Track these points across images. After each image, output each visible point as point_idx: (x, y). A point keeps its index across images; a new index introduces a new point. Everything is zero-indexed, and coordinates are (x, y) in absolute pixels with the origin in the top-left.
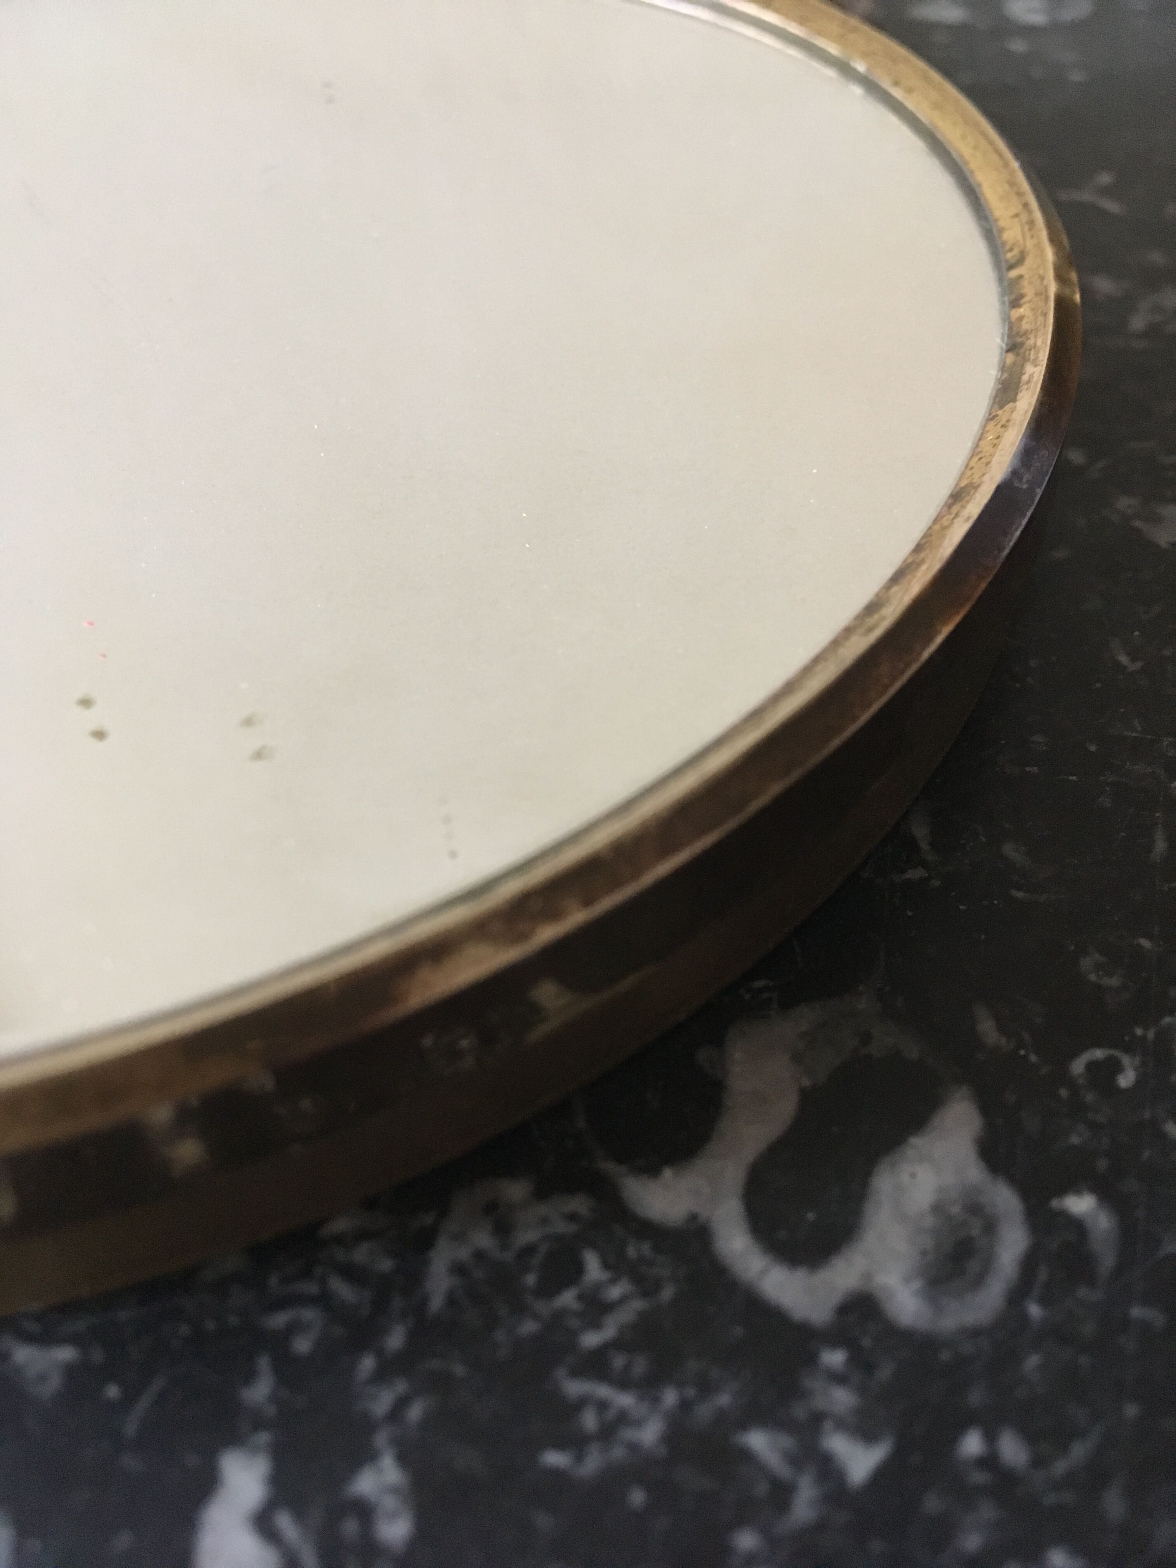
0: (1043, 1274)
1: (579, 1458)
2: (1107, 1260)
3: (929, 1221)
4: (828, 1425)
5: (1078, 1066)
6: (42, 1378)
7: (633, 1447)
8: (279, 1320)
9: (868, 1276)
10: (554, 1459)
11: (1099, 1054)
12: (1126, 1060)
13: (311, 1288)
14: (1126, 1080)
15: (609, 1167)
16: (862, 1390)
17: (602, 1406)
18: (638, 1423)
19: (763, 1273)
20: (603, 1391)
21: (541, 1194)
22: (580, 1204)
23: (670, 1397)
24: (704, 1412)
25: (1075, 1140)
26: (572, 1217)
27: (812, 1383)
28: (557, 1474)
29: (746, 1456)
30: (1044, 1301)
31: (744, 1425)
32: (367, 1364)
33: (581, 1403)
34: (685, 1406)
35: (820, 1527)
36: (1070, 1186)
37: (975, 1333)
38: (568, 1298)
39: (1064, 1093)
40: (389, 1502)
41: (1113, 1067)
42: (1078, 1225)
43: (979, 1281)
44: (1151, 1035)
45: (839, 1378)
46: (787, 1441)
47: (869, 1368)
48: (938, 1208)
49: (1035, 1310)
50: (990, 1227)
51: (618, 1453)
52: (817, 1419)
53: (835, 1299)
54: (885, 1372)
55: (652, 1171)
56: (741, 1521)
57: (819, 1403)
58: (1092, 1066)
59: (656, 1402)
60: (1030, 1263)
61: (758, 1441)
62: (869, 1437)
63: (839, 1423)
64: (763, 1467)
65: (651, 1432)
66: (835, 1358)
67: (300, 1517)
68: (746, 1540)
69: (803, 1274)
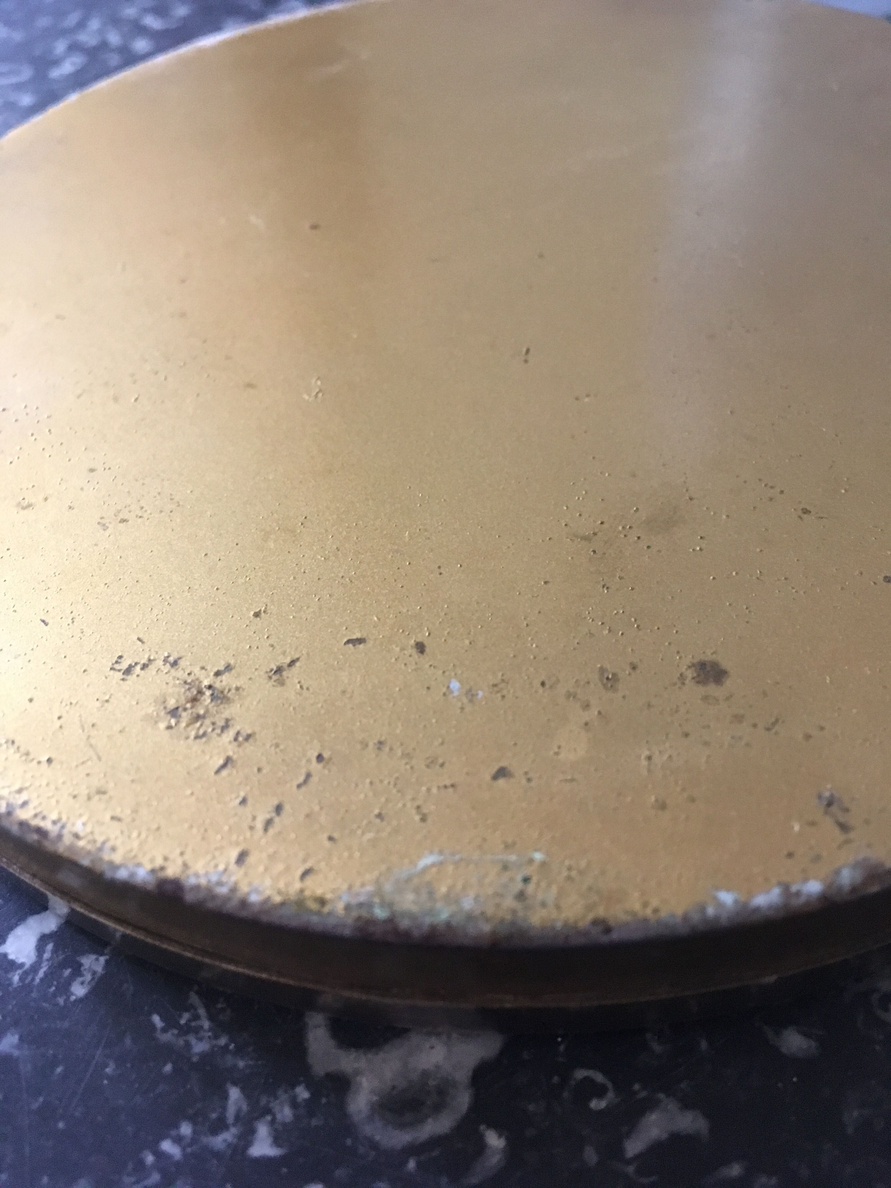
0: (435, 1153)
1: (164, 1030)
3: (415, 1077)
4: (269, 1118)
5: (580, 1074)
7: (188, 1045)
9: (358, 1072)
10: (156, 1019)
11: (599, 1077)
12: (611, 1095)
14: (597, 1104)
16: (297, 1118)
17: (196, 1017)
18: (200, 1039)
19: (317, 1027)
20: (202, 1011)
23: (223, 1041)
24: (230, 1060)
25: (531, 1107)
27: (282, 1094)
28: (153, 1027)
29: (225, 1096)
30: (419, 1165)
33: (190, 1008)
34: (224, 1050)
35: (217, 1155)
36: (500, 1127)
37: (374, 1145)
39: (556, 1079)
40: (88, 977)
41: (600, 1092)
42: (481, 1147)
43: (405, 1126)
44: (643, 1094)
45: (294, 1104)
46: (245, 1108)
47: (311, 1114)
48: (425, 1074)
49: (412, 1164)
50: (440, 1107)
51: (181, 1042)
52: (268, 1111)
53: (332, 1068)
56: (193, 1120)
57: (275, 1105)
58: (587, 1080)
59: (216, 1037)
60: (435, 1141)
61: (234, 1093)
62: (277, 1141)
63: (273, 1122)
64: (224, 1108)
65: (199, 1047)
66: (303, 1093)
67: (55, 951)
68: (186, 1129)
69: (332, 1043)
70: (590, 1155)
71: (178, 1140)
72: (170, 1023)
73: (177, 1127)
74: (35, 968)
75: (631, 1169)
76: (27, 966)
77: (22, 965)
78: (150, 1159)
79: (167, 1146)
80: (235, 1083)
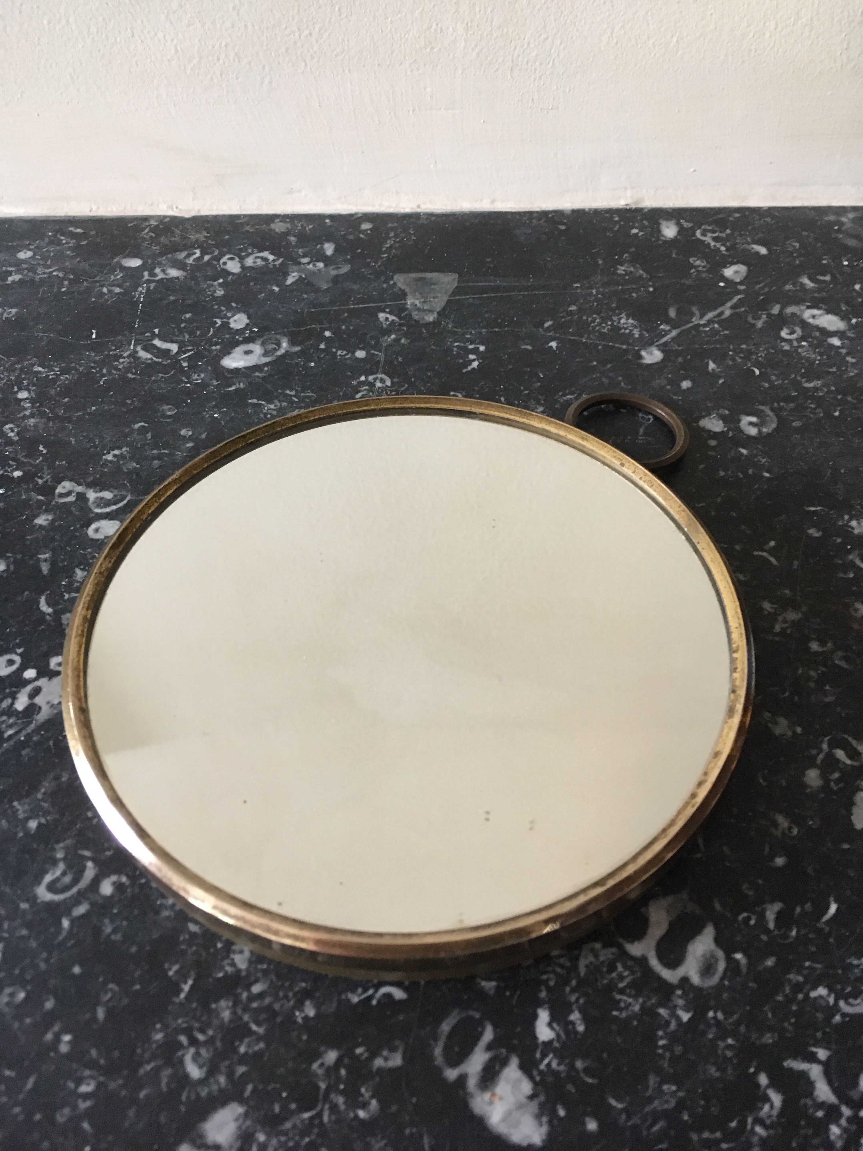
0: (729, 974)
1: (621, 1013)
2: (744, 970)
3: (701, 959)
4: (678, 1008)
5: (740, 918)
6: (490, 989)
7: (633, 1011)
8: (544, 977)
9: (686, 972)
10: (615, 1013)
11: (745, 915)
12: (753, 916)
13: (549, 969)
14: (752, 922)
15: (621, 940)
16: (685, 1000)
17: (625, 1001)
18: (634, 1006)
19: (661, 970)
20: (625, 998)
21: (605, 946)
22: (614, 950)
23: (641, 1000)
24: (649, 1003)
25: (738, 938)
26: (613, 954)
27: (674, 998)
28: (616, 1016)
29: (659, 1015)
30: (729, 981)
31: (657, 1007)
32: (568, 989)
33: (620, 1000)
34: (644, 1002)
35: (676, 1031)
36: (736, 951)
37: (712, 987)
38: (614, 975)
39: (736, 925)
40: (579, 1022)
41: (749, 918)
42: (737, 961)
43: (714, 974)
44: (760, 909)
45: (680, 997)
46: (668, 1011)
47: (687, 995)
48: (703, 956)
49: (726, 983)
50: (717, 961)
51: (630, 1013)
52: (675, 1006)
53: (679, 978)
54: (691, 996)
55: (632, 942)
56: (658, 1029)
57: (676, 1003)
58: (744, 918)
59: (637, 1001)
60: (726, 971)
61: (662, 1011)
62: (687, 1011)
63: (680, 1008)
64: (663, 1017)
65: (637, 1008)
66: (679, 992)
67: (559, 1024)
68: (660, 1033)
69: (671, 971)
70: (764, 937)
71: (662, 1038)
72: (621, 1010)
73: (656, 1035)
74: (558, 1035)
75: (776, 932)
76: (556, 1038)
77: (553, 1039)
78: (660, 1051)
79: (661, 1043)
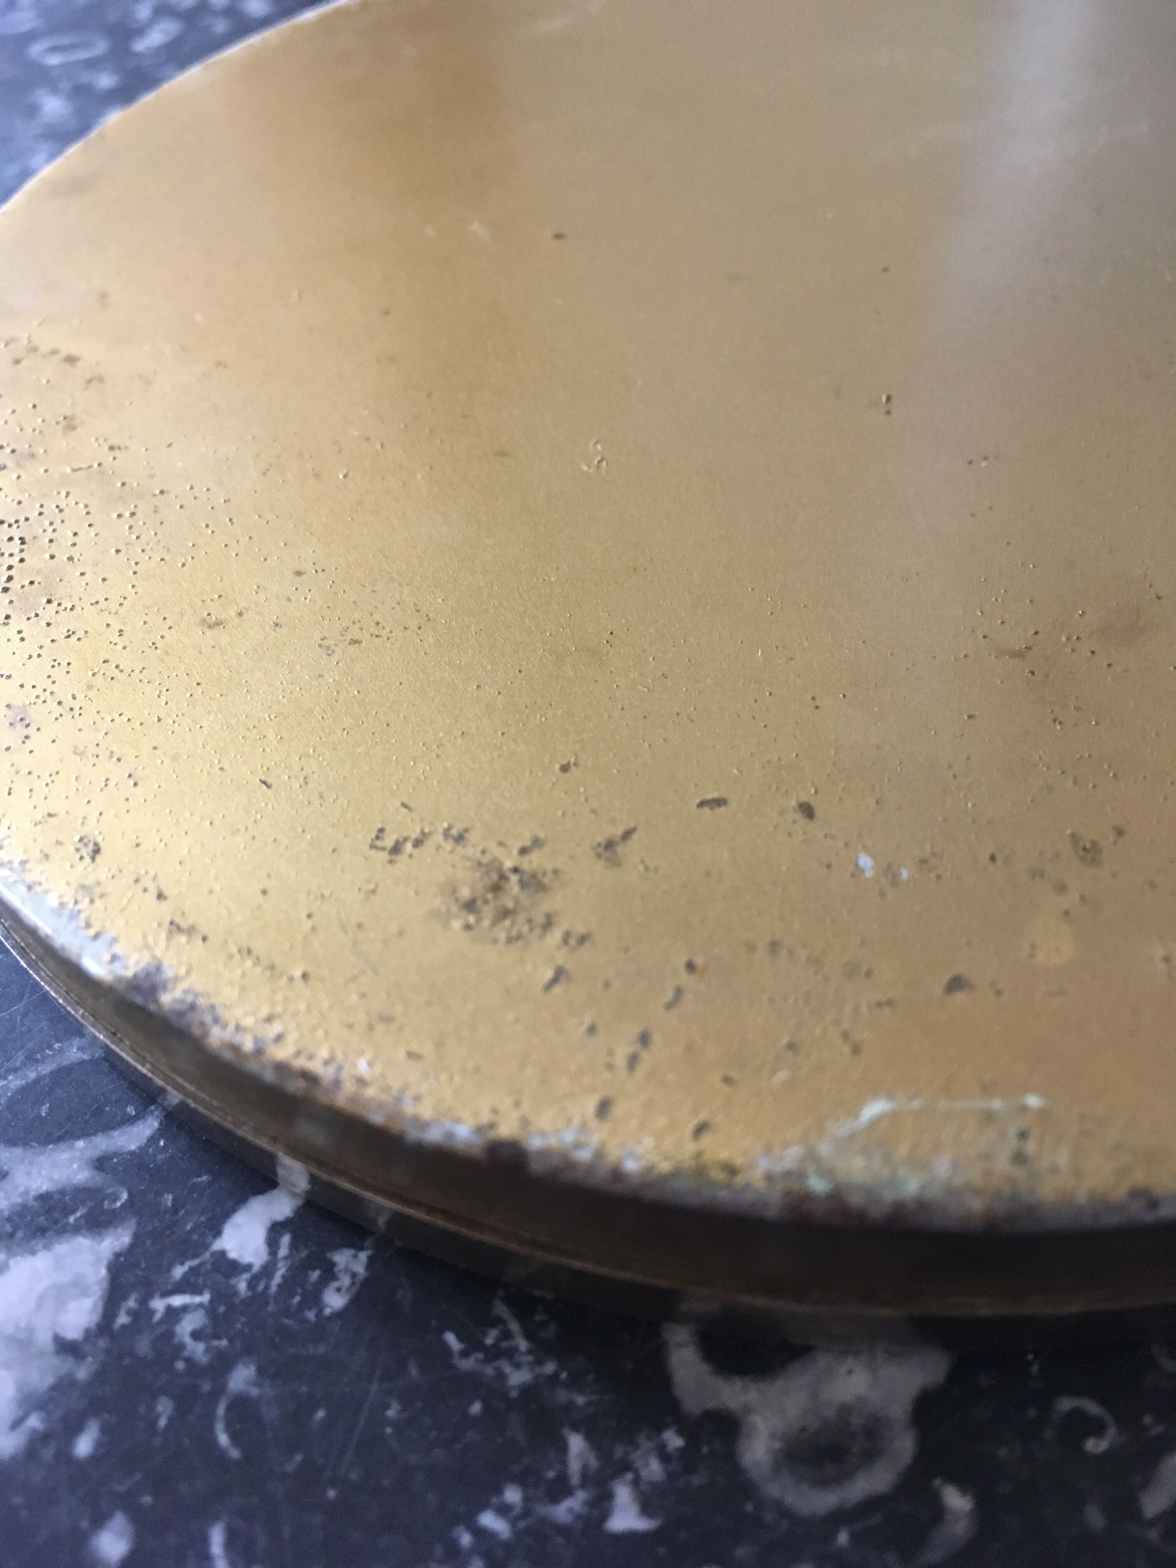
0: (875, 1520)
1: (464, 1354)
3: (830, 1413)
4: (629, 1476)
5: (1066, 1404)
7: (501, 1376)
9: (748, 1410)
10: (451, 1338)
11: (1093, 1408)
12: (1112, 1431)
14: (1094, 1446)
16: (671, 1476)
17: (507, 1335)
18: (518, 1366)
19: (680, 1345)
20: (514, 1326)
23: (550, 1368)
24: (562, 1396)
25: (1003, 1453)
27: (645, 1442)
29: (563, 1447)
30: (853, 1536)
33: (497, 1321)
34: (553, 1381)
35: (564, 1530)
36: (962, 1481)
37: (784, 1512)
39: (1032, 1413)
40: (345, 1281)
41: (1097, 1428)
42: (936, 1511)
43: (825, 1483)
44: (1157, 1430)
45: (664, 1456)
46: (594, 1462)
47: (689, 1468)
48: (844, 1410)
49: (843, 1538)
50: (872, 1455)
51: (490, 1371)
52: (625, 1466)
53: (712, 1404)
54: (697, 1480)
56: (521, 1480)
57: (636, 1457)
58: (1077, 1414)
59: (540, 1362)
60: (874, 1504)
61: (576, 1443)
62: (646, 1508)
63: (636, 1482)
64: (564, 1463)
65: (517, 1378)
66: (674, 1441)
67: (293, 1246)
68: (513, 1495)
69: (705, 1368)
70: (1095, 1517)
71: (503, 1510)
72: (472, 1345)
73: (498, 1491)
74: (268, 1270)
76: (256, 1268)
77: (248, 1267)
78: (466, 1539)
79: (489, 1520)
80: (576, 1428)
